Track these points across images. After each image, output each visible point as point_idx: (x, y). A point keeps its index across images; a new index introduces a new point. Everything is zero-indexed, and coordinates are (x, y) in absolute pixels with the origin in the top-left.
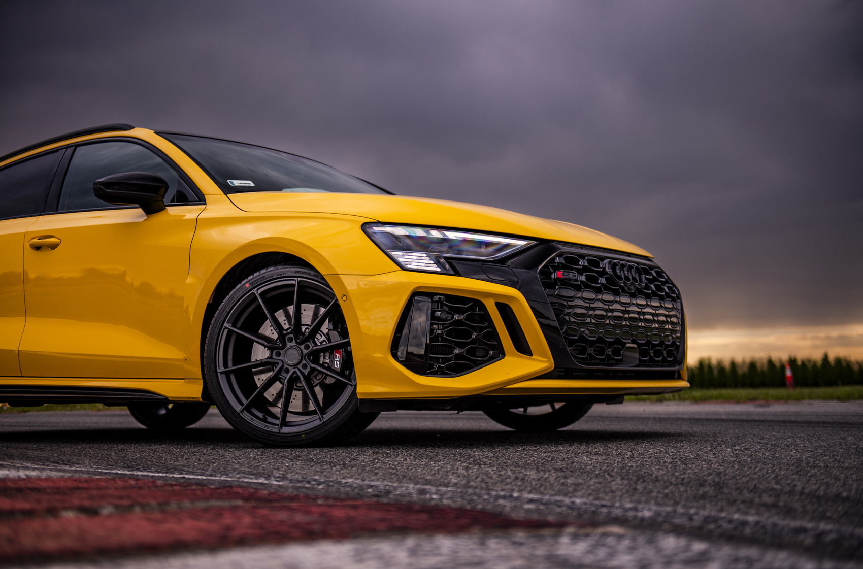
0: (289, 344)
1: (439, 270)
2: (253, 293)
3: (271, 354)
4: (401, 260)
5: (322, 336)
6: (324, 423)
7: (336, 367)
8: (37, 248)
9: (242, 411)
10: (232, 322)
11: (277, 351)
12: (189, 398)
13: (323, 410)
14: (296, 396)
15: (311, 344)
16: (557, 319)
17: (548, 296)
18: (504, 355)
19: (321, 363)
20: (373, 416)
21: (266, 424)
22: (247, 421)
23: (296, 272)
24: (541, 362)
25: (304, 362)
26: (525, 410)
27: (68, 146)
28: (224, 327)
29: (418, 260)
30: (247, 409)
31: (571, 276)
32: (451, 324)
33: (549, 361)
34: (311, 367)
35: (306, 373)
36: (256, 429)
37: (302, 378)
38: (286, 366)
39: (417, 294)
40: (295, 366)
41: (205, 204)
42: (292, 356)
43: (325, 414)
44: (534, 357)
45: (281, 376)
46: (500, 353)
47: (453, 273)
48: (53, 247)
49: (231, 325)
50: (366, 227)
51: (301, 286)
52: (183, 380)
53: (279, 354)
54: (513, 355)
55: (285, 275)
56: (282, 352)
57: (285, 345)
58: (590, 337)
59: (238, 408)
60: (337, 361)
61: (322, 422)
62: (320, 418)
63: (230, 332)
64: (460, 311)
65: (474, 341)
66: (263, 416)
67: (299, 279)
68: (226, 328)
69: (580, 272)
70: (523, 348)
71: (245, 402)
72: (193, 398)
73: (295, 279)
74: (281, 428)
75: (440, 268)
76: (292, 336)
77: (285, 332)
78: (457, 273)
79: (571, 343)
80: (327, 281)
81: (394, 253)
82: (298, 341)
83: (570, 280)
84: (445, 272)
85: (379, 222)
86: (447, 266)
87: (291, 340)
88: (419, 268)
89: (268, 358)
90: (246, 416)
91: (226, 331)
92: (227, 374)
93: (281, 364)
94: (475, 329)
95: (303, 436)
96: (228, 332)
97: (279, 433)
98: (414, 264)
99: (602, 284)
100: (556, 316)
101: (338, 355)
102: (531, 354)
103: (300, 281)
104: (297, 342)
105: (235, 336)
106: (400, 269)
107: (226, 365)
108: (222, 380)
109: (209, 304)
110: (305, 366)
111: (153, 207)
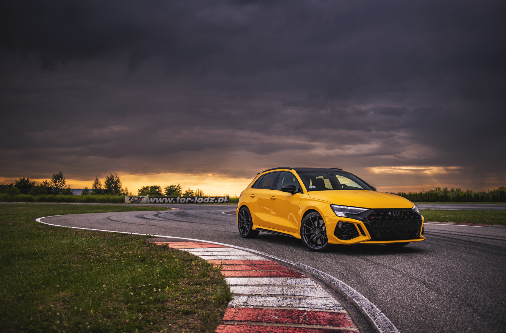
2: (309, 218)
4: (337, 214)
8: (272, 199)
11: (314, 231)
12: (299, 239)
17: (370, 222)
21: (312, 247)
22: (308, 245)
24: (368, 237)
27: (279, 171)
29: (341, 214)
30: (308, 243)
32: (347, 229)
33: (369, 237)
36: (310, 248)
37: (319, 237)
39: (339, 222)
41: (303, 194)
42: (317, 232)
43: (323, 245)
44: (366, 236)
45: (315, 236)
46: (358, 235)
50: (331, 205)
51: (318, 217)
52: (299, 234)
54: (361, 236)
55: (315, 215)
57: (316, 230)
58: (382, 231)
59: (306, 242)
60: (326, 235)
64: (349, 226)
65: (352, 232)
66: (312, 245)
67: (317, 215)
69: (380, 216)
70: (364, 234)
71: (308, 241)
74: (315, 247)
75: (345, 216)
77: (316, 227)
78: (348, 217)
80: (322, 217)
81: (336, 212)
82: (318, 229)
83: (376, 219)
85: (334, 205)
86: (347, 215)
88: (341, 216)
89: (312, 232)
91: (304, 225)
92: (305, 235)
93: (315, 234)
94: (352, 230)
95: (319, 250)
97: (314, 249)
99: (387, 218)
105: (306, 227)
106: (337, 216)
107: (304, 233)
108: (304, 237)
109: (302, 218)
110: (320, 234)
111: (293, 193)
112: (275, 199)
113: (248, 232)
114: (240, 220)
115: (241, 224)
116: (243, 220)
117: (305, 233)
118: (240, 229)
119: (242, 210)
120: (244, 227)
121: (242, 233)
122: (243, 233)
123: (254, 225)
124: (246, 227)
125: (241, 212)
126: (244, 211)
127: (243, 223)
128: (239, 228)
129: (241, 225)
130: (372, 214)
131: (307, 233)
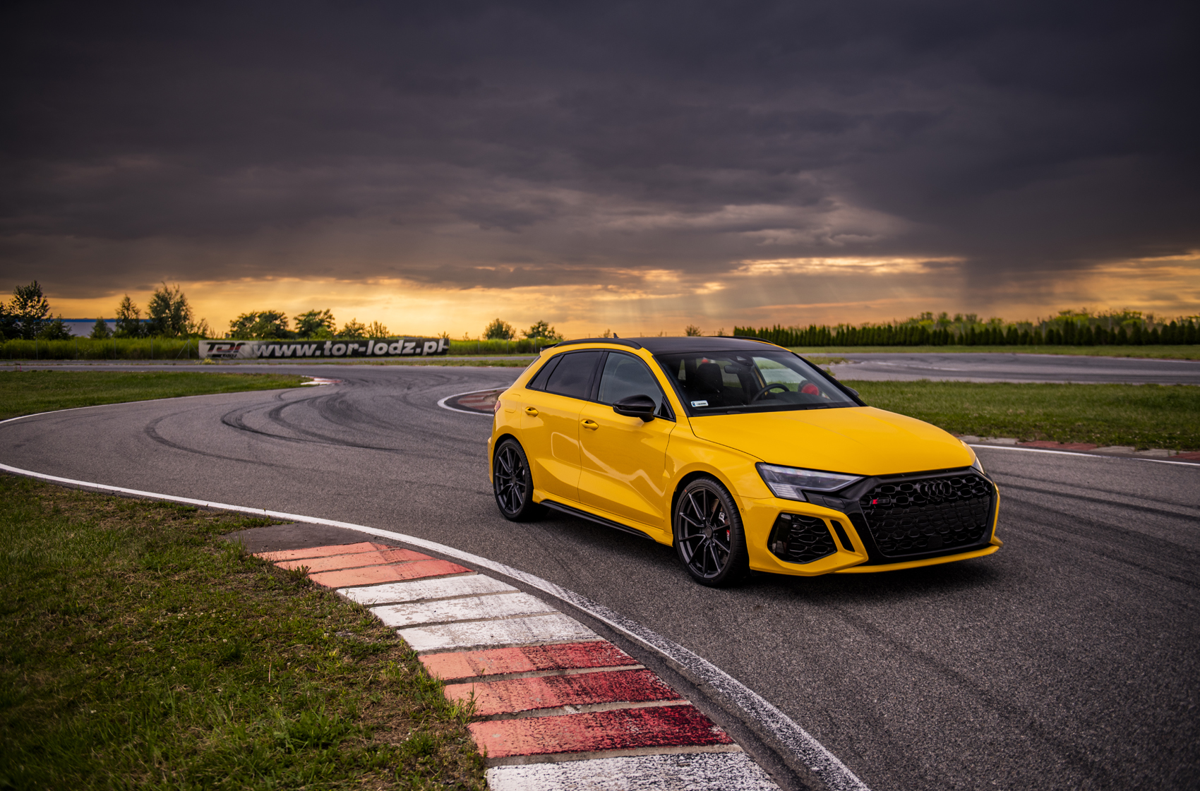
1: (797, 498)
4: (775, 489)
8: (586, 427)
9: (690, 564)
12: (667, 545)
16: (872, 529)
17: (865, 515)
18: (837, 551)
24: (860, 555)
27: (604, 350)
29: (787, 490)
30: (693, 561)
31: (883, 501)
32: (803, 532)
33: (864, 555)
39: (782, 513)
41: (675, 422)
44: (856, 553)
46: (833, 549)
47: (807, 501)
50: (757, 465)
52: (664, 531)
54: (842, 550)
55: (710, 486)
59: (688, 560)
64: (809, 524)
65: (817, 542)
68: (681, 515)
69: (893, 496)
70: (848, 546)
71: (692, 556)
72: (669, 546)
75: (798, 496)
79: (882, 543)
80: (733, 499)
81: (773, 484)
83: (883, 504)
84: (801, 500)
85: (767, 463)
86: (803, 495)
88: (785, 495)
90: (692, 567)
92: (684, 542)
94: (818, 535)
98: (783, 493)
102: (853, 550)
106: (775, 496)
108: (682, 544)
109: (675, 493)
111: (647, 419)
112: (594, 429)
113: (521, 507)
114: (499, 472)
115: (502, 482)
116: (505, 473)
117: (686, 536)
118: (500, 497)
119: (504, 448)
120: (511, 491)
121: (504, 506)
122: (507, 506)
123: (537, 489)
124: (515, 493)
125: (501, 452)
126: (509, 449)
127: (506, 482)
128: (495, 492)
129: (500, 485)
130: (872, 491)
131: (689, 535)
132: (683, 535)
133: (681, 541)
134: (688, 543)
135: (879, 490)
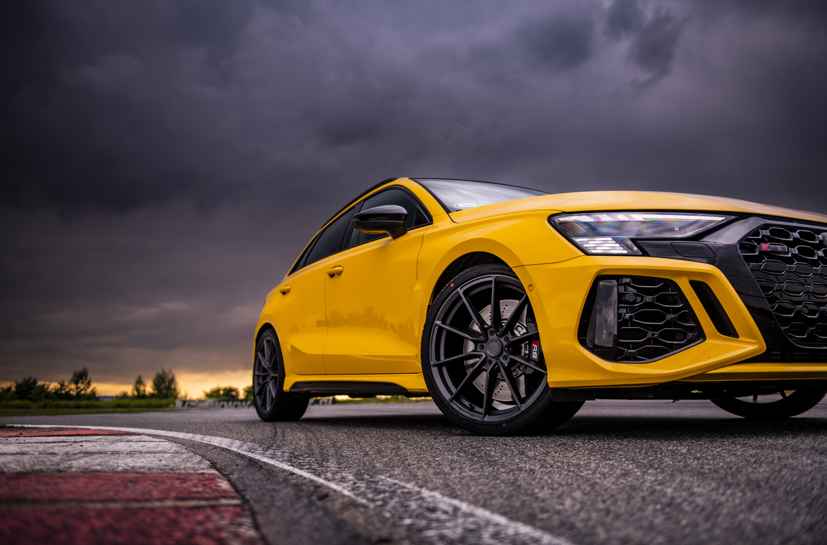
0: (491, 337)
1: (625, 252)
2: (457, 292)
3: (476, 347)
4: (586, 246)
5: (523, 329)
6: (522, 412)
7: (534, 357)
8: (332, 276)
9: (451, 401)
10: (441, 320)
11: (481, 344)
12: (421, 389)
13: (523, 401)
14: (502, 386)
15: (510, 336)
16: (765, 295)
17: (752, 270)
18: (704, 337)
19: (523, 354)
20: (579, 405)
21: (473, 413)
22: (456, 411)
23: (492, 269)
24: (750, 343)
25: (505, 354)
26: (755, 399)
27: (361, 201)
28: (434, 324)
29: (604, 244)
30: (456, 398)
31: (779, 248)
32: (641, 307)
33: (759, 342)
34: (510, 358)
35: (506, 365)
36: (464, 418)
37: (502, 369)
38: (490, 358)
39: (600, 277)
40: (497, 357)
41: (432, 223)
42: (493, 348)
43: (523, 404)
44: (741, 338)
45: (484, 367)
46: (701, 336)
47: (640, 253)
48: (339, 273)
49: (440, 322)
50: (551, 219)
51: (498, 283)
52: (417, 374)
53: (482, 347)
54: (715, 337)
55: (483, 273)
56: (485, 344)
58: (808, 314)
59: (447, 396)
60: (535, 351)
61: (520, 412)
62: (519, 408)
63: (441, 329)
65: (668, 324)
66: (470, 405)
67: (496, 275)
68: (436, 325)
69: (791, 245)
70: (726, 328)
71: (454, 390)
72: (423, 390)
73: (492, 275)
74: (485, 416)
75: (626, 250)
76: (492, 329)
77: (486, 326)
78: (645, 254)
79: (786, 321)
80: (514, 273)
81: (578, 240)
82: (498, 333)
83: (779, 253)
84: (632, 253)
85: (564, 212)
86: (635, 248)
87: (492, 333)
88: (604, 252)
89: (473, 351)
90: (455, 406)
91: (437, 327)
92: (439, 367)
93: (484, 356)
94: (668, 310)
95: (504, 424)
96: (439, 328)
97: (483, 422)
98: (598, 248)
99: (819, 257)
100: (764, 292)
101: (535, 346)
102: (736, 336)
103: (496, 277)
104: (497, 335)
105: (446, 332)
106: (584, 254)
108: (435, 371)
109: (429, 306)
110: (505, 358)
111: (400, 233)
113: (274, 400)
114: (259, 370)
116: (265, 370)
117: (442, 359)
119: (263, 340)
123: (287, 375)
124: (270, 388)
125: (260, 346)
126: (267, 341)
127: (264, 378)
131: (446, 358)
132: (438, 357)
133: (434, 366)
134: (445, 370)
135: (767, 233)
